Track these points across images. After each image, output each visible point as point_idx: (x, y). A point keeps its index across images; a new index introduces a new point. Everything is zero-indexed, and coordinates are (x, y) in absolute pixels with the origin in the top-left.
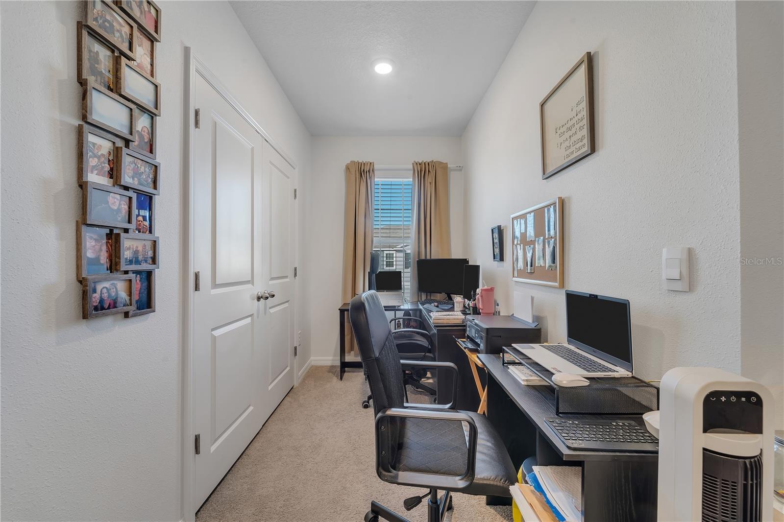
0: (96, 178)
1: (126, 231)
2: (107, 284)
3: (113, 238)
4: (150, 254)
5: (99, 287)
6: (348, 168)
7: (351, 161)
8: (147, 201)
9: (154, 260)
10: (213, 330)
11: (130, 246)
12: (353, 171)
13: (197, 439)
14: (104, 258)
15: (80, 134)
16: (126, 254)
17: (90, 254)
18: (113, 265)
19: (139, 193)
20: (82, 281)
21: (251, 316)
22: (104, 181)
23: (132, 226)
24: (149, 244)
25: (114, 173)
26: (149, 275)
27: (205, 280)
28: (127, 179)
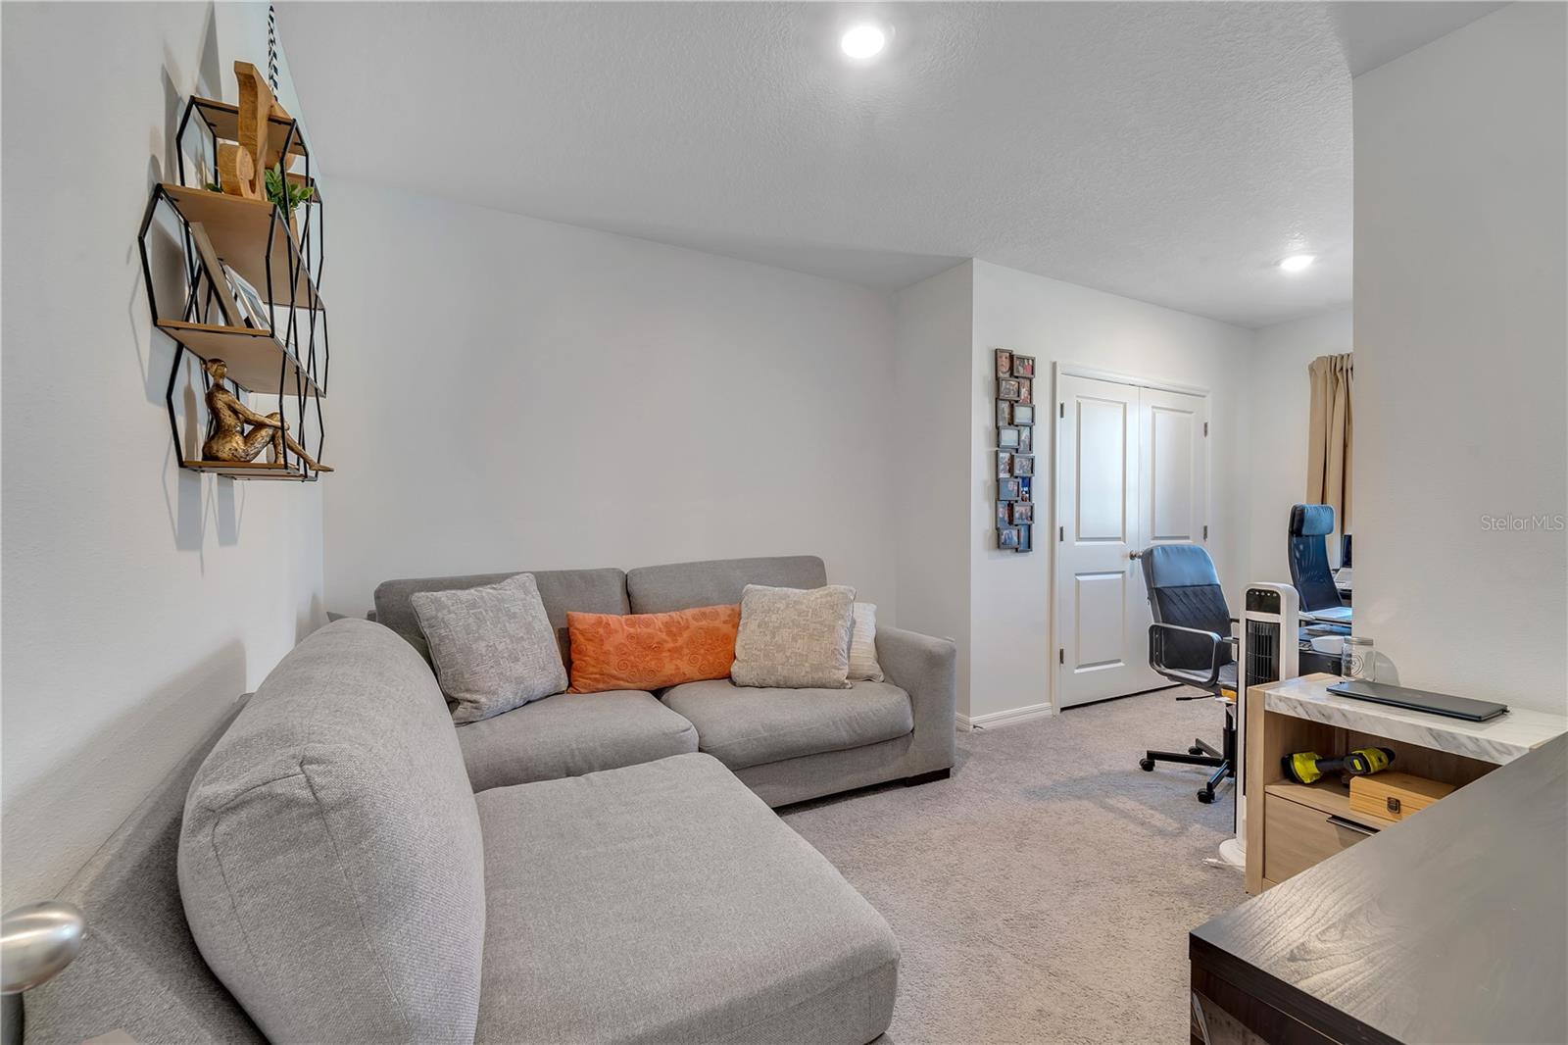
0: (1003, 475)
1: (1016, 501)
2: (1008, 531)
3: (1011, 507)
4: (1029, 514)
5: (1005, 532)
6: (1312, 369)
7: (1318, 358)
8: (1027, 482)
9: (1031, 518)
10: (1077, 575)
11: (1019, 509)
12: (1320, 373)
13: (1062, 652)
14: (1006, 518)
15: (997, 453)
16: (1017, 515)
17: (1001, 515)
18: (1011, 522)
19: (1023, 478)
20: (997, 529)
21: (1123, 572)
22: (1007, 475)
23: (1020, 498)
24: (1029, 508)
25: (1011, 471)
26: (1029, 527)
27: (1070, 533)
28: (1017, 472)
